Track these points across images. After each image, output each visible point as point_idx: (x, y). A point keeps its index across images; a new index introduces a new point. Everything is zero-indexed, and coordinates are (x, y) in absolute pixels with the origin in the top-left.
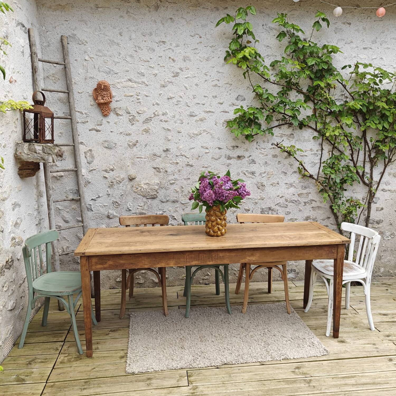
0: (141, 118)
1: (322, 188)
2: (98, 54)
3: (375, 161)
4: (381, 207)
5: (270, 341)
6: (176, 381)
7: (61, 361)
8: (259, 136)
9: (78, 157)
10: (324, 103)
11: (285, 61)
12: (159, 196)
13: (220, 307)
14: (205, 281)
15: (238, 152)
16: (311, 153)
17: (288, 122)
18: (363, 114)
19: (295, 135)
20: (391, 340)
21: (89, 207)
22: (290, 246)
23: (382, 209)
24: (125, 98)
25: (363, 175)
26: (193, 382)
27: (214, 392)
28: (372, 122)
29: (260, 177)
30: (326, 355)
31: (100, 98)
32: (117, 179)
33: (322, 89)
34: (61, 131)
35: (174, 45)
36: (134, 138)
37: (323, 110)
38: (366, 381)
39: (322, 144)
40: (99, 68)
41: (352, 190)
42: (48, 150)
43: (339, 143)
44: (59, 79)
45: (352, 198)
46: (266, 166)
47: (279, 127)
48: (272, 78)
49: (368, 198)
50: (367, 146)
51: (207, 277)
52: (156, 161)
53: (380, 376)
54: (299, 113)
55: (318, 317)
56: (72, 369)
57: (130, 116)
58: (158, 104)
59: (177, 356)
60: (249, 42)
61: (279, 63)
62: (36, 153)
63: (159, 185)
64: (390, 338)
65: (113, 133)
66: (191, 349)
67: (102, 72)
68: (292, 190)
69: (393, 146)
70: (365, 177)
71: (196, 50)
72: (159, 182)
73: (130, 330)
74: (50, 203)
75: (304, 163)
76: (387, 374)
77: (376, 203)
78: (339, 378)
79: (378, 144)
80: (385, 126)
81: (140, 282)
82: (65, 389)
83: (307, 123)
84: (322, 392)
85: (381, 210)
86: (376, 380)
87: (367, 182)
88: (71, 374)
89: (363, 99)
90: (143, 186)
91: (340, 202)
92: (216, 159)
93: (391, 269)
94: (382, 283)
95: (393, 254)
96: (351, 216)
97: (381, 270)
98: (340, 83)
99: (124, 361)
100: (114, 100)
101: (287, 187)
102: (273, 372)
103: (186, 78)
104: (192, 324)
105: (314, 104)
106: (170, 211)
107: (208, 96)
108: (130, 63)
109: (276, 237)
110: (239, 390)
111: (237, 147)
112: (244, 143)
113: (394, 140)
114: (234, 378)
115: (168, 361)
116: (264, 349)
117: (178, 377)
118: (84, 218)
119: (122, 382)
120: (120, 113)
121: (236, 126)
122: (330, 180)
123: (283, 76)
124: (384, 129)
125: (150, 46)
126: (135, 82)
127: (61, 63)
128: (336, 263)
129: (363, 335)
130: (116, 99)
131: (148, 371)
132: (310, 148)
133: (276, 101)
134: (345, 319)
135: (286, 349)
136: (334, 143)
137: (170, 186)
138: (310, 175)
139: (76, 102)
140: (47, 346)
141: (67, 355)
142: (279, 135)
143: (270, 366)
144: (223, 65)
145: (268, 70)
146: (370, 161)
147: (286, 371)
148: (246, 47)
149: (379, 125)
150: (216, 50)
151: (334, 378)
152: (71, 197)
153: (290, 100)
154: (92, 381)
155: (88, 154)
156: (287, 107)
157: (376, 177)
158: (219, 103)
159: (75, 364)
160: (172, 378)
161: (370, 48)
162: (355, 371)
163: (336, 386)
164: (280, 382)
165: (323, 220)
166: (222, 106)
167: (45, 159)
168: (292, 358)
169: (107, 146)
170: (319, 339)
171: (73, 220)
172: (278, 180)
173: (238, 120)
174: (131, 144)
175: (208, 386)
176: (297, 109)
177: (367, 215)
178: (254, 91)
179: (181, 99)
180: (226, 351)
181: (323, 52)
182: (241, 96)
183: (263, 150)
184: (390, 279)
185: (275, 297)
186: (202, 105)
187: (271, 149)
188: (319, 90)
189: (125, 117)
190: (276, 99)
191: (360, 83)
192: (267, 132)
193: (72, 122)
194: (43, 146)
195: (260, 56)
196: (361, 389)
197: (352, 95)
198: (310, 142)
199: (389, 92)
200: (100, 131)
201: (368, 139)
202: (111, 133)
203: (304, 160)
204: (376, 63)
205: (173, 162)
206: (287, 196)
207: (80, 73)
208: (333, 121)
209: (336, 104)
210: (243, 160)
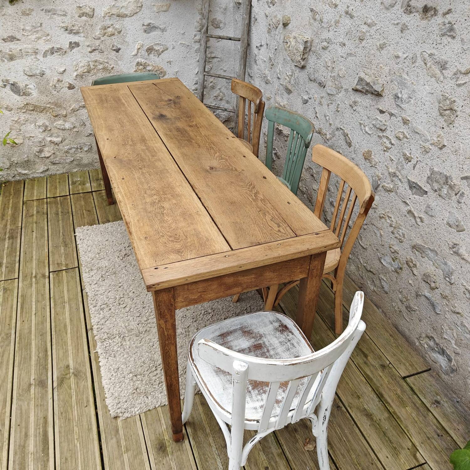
12: (308, 67)
21: (255, 58)
32: (274, 20)
63: (308, 44)
72: (309, 40)
90: (292, 40)
92: (386, 8)
106: (315, 101)
137: (322, 53)
210: (432, 20)
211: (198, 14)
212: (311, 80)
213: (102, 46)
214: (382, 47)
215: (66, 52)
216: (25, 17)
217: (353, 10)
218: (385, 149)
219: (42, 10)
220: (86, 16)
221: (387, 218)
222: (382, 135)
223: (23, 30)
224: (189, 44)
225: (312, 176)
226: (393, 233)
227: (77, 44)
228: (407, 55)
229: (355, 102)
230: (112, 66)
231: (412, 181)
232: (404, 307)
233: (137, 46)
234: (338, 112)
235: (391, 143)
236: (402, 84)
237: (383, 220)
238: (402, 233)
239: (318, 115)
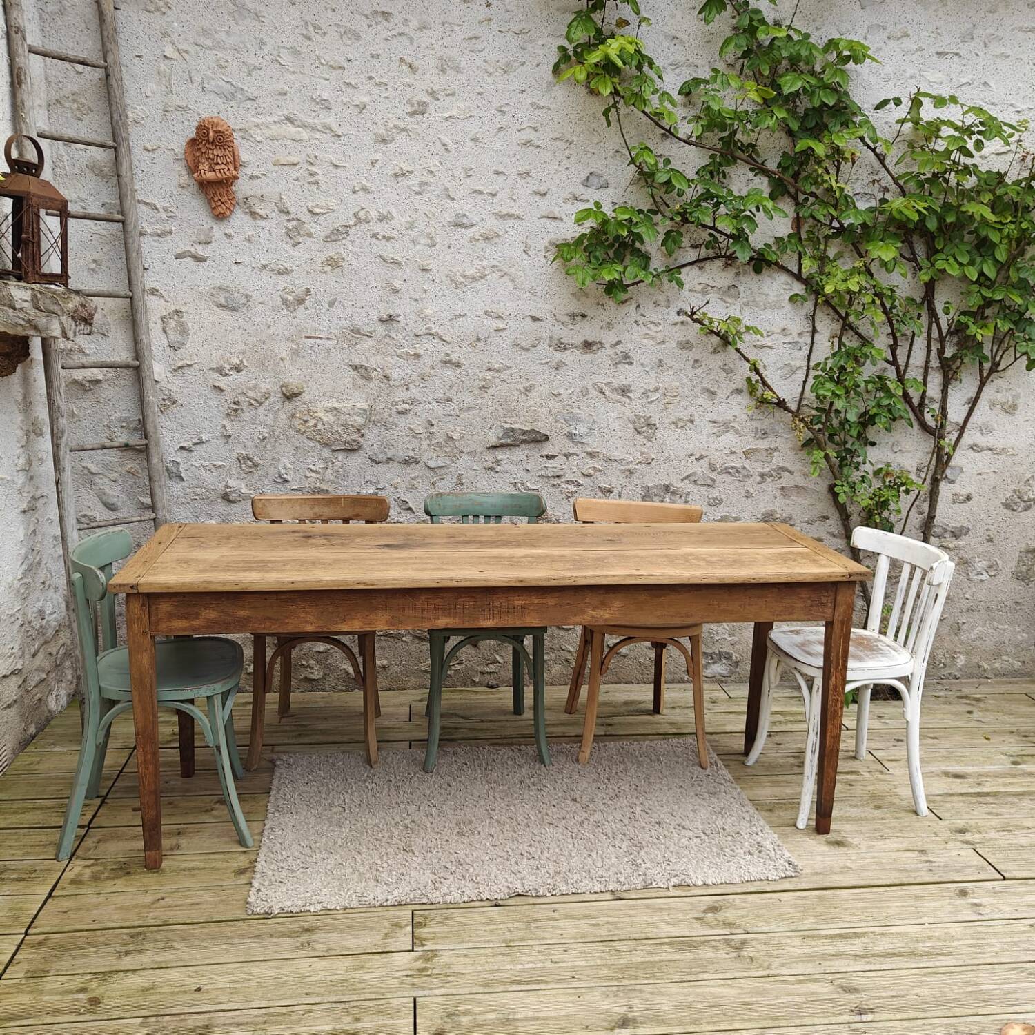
0: (321, 229)
1: (810, 435)
2: (201, 40)
3: (954, 367)
4: (965, 492)
5: (645, 838)
6: (379, 937)
7: (72, 876)
8: (643, 289)
9: (142, 330)
10: (823, 202)
11: (719, 81)
12: (365, 446)
13: (520, 745)
14: (488, 677)
15: (587, 331)
16: (782, 339)
17: (723, 253)
18: (929, 237)
19: (741, 289)
20: (967, 843)
21: (174, 470)
22: (704, 581)
23: (969, 498)
24: (277, 168)
25: (922, 404)
26: (426, 940)
27: (479, 968)
28: (951, 260)
29: (644, 400)
30: (792, 877)
31: (204, 166)
32: (251, 394)
33: (819, 162)
34: (97, 256)
35: (414, 23)
36: (298, 283)
37: (819, 221)
38: (892, 946)
39: (813, 317)
40: (202, 82)
41: (890, 443)
42: (48, 301)
43: (858, 314)
44: (90, 109)
45: (888, 465)
46: (659, 372)
47: (699, 264)
48: (684, 129)
49: (932, 467)
50: (934, 324)
51: (492, 668)
52: (358, 347)
53: (930, 934)
54: (752, 226)
55: (780, 778)
56: (101, 898)
57: (289, 221)
58: (366, 190)
59: (390, 872)
60: (623, 23)
61: (702, 86)
62: (15, 309)
63: (367, 413)
64: (967, 836)
65: (240, 266)
66: (429, 854)
67: (212, 96)
68: (728, 440)
69: (1004, 326)
70: (927, 410)
71: (474, 40)
72: (366, 407)
73: (272, 799)
74: (61, 453)
75: (765, 367)
76: (951, 930)
77: (952, 482)
78: (820, 937)
79: (963, 319)
80: (986, 271)
81: (312, 676)
82: (75, 953)
83: (774, 257)
84: (772, 972)
85: (964, 501)
86: (921, 945)
87: (931, 422)
88: (95, 912)
89: (931, 194)
90: (321, 414)
91: (856, 476)
92: (523, 349)
93: (984, 660)
94: (959, 694)
95: (994, 619)
96: (885, 514)
97: (958, 661)
98: (869, 147)
99: (245, 882)
100: (244, 174)
101: (715, 430)
102: (645, 918)
103: (446, 119)
104: (441, 787)
105: (797, 204)
106: (396, 488)
107: (505, 171)
108: (292, 70)
109: (671, 560)
110: (549, 965)
111: (584, 316)
112: (603, 305)
113: (1008, 311)
114: (539, 933)
115: (364, 884)
116: (626, 859)
117: (388, 926)
118: (157, 498)
119: (233, 937)
120: (262, 212)
121: (578, 258)
122: (832, 414)
123: (713, 120)
124: (983, 280)
125: (348, 25)
126: (305, 126)
127: (95, 62)
128: (831, 633)
129: (895, 827)
130: (248, 171)
131: (308, 908)
132: (782, 325)
133: (691, 193)
134: (851, 785)
135: (685, 860)
136: (847, 314)
137: (397, 419)
138: (778, 399)
139: (139, 175)
140: (39, 838)
141: (92, 862)
142: (700, 287)
143: (639, 902)
144: (550, 86)
145: (673, 103)
146: (942, 367)
147: (681, 917)
148: (612, 36)
149: (970, 268)
150: (531, 42)
151: (808, 937)
152: (123, 438)
153: (730, 192)
154: (152, 932)
155: (173, 323)
156: (722, 209)
157: (956, 413)
158: (536, 193)
159: (110, 887)
160: (372, 929)
161: (956, 54)
162: (866, 921)
163: (809, 958)
164: (661, 944)
165: (810, 523)
166: (545, 200)
167: (40, 327)
168: (700, 883)
169: (223, 301)
170: (776, 836)
171: (129, 502)
172: (691, 410)
173: (586, 242)
174: (290, 298)
175: (465, 952)
176: (746, 216)
177: (926, 514)
178: (633, 161)
179: (430, 179)
180: (525, 861)
181: (827, 60)
182: (599, 176)
183: (652, 326)
184: (981, 684)
185: (671, 724)
186: (487, 197)
187: (675, 324)
188: (811, 166)
189: (275, 222)
190: (693, 186)
191: (923, 150)
192: (665, 279)
193: (125, 231)
194: (33, 289)
195: (651, 64)
196: (878, 967)
197: (902, 182)
198: (783, 311)
199: (1000, 177)
200: (205, 261)
201: (939, 307)
202: (235, 266)
203: (764, 359)
204: (971, 96)
205: (407, 354)
206: (715, 457)
207: (149, 94)
208: (846, 255)
209: (855, 207)
210: (599, 353)
212: (377, 463)
214: (528, 390)
217: (458, 357)
218: (569, 495)
222: (559, 482)
224: (9, 478)
228: (572, 390)
229: (498, 462)
234: (462, 484)
235: (579, 485)
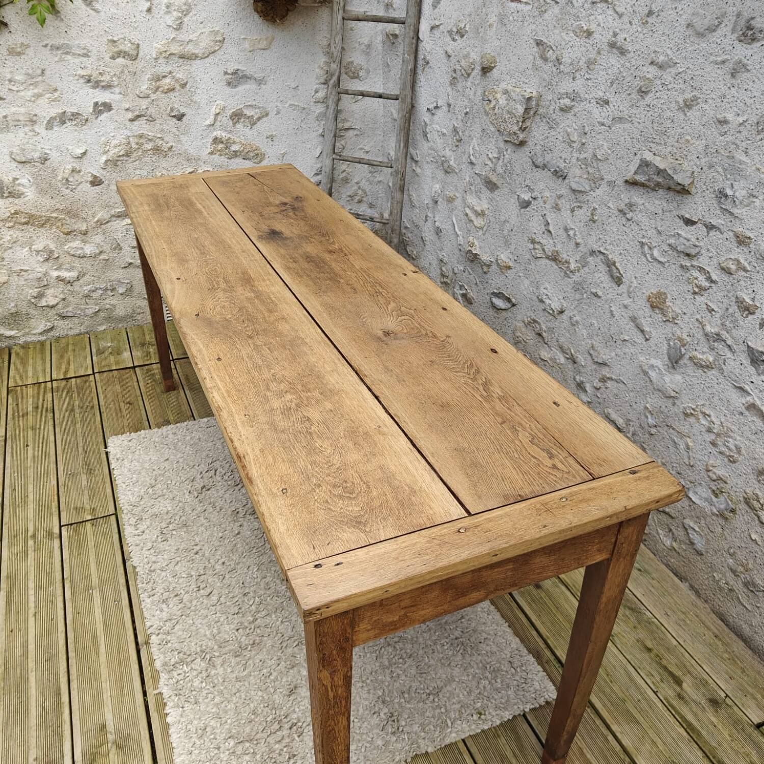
12: (530, 143)
21: (424, 129)
32: (463, 62)
72: (533, 95)
90: (499, 96)
137: (558, 116)
205: (581, 29)
211: (322, 55)
212: (537, 167)
213: (152, 110)
214: (688, 105)
215: (87, 120)
216: (14, 59)
217: (625, 39)
218: (697, 290)
219: (46, 46)
220: (124, 57)
221: (701, 417)
222: (688, 265)
223: (10, 81)
224: (306, 106)
225: (540, 335)
226: (714, 444)
227: (108, 107)
228: (745, 118)
229: (631, 205)
230: (169, 145)
231: (758, 351)
232: (740, 582)
233: (214, 110)
234: (594, 222)
235: (710, 279)
236: (735, 170)
237: (692, 420)
238: (736, 446)
239: (551, 228)
